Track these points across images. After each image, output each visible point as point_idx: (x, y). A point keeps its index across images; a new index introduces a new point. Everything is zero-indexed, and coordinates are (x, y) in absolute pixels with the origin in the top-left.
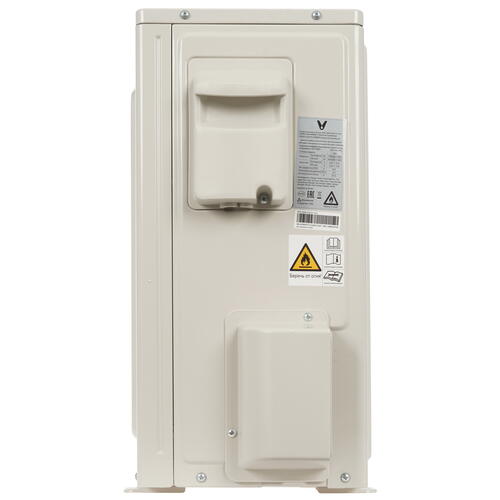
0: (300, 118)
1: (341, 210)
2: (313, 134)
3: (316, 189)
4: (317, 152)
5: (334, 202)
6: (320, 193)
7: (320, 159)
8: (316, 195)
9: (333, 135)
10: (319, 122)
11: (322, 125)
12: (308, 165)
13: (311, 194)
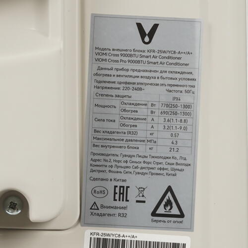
0: (95, 17)
1: (190, 228)
2: (125, 53)
3: (134, 182)
4: (136, 96)
5: (175, 211)
6: (142, 190)
7: (143, 111)
8: (132, 194)
9: (173, 57)
10: (139, 26)
11: (147, 34)
12: (114, 126)
13: (122, 193)
